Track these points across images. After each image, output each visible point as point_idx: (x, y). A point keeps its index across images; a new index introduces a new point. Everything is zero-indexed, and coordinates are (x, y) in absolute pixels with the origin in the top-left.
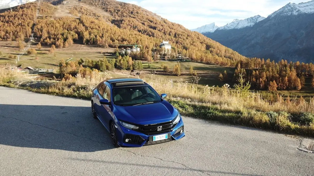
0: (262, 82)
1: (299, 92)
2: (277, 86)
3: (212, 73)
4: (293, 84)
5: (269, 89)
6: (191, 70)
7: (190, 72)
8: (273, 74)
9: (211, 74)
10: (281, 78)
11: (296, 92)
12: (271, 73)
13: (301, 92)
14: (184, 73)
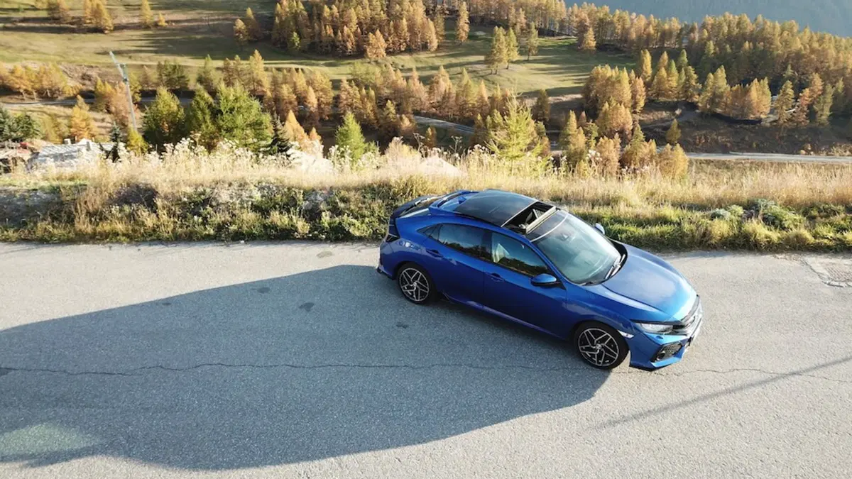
0: (349, 36)
1: (434, 55)
2: (386, 45)
3: (213, 18)
4: (419, 35)
5: (367, 55)
6: (147, 13)
7: (142, 18)
8: (374, 13)
9: (208, 21)
10: (392, 23)
11: (427, 56)
12: (368, 11)
13: (438, 54)
14: (124, 21)
